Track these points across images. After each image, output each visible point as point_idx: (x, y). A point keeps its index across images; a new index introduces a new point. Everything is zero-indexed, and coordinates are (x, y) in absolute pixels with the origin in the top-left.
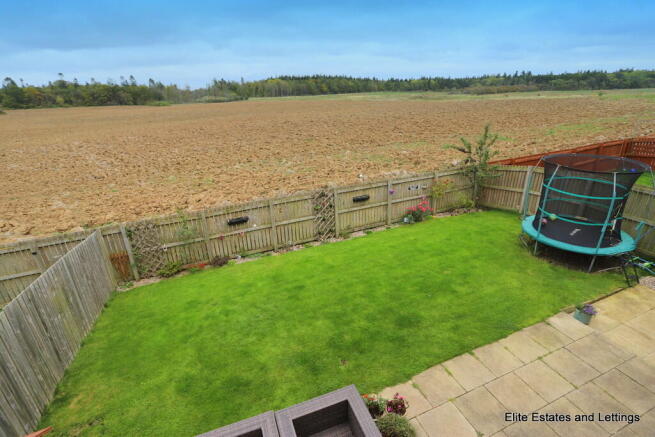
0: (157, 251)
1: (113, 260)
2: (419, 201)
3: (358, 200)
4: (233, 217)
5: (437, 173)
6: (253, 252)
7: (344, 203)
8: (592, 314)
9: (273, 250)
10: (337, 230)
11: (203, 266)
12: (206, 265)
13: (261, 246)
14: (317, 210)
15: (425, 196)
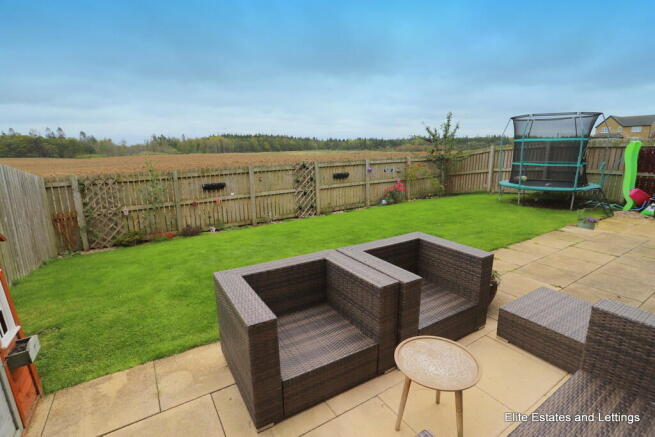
0: (115, 214)
1: (55, 220)
2: (393, 185)
3: (338, 177)
4: (209, 181)
5: (409, 158)
6: (229, 225)
7: (324, 178)
8: (595, 222)
9: (251, 224)
10: (318, 207)
11: (170, 237)
12: (174, 236)
13: (238, 219)
14: (298, 182)
15: (399, 180)
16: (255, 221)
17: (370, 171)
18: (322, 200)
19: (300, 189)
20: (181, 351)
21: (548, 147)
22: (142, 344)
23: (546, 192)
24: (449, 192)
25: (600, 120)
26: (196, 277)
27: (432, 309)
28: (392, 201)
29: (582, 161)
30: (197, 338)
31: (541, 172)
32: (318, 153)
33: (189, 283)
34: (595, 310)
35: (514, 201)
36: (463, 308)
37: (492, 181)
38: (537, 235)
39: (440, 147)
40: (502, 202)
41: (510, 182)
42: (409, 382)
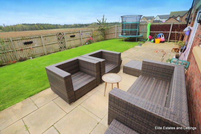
2: (89, 38)
3: (71, 37)
4: (26, 41)
5: (93, 29)
6: (37, 56)
7: (67, 37)
8: (141, 44)
9: (45, 55)
10: (67, 47)
11: (15, 62)
12: (16, 62)
13: (40, 53)
14: (59, 39)
15: (90, 36)
16: (46, 53)
17: (82, 34)
18: (68, 44)
19: (60, 41)
20: (38, 93)
21: (130, 25)
22: (22, 94)
23: (130, 37)
24: (105, 39)
25: (142, 17)
26: (33, 72)
27: (108, 68)
28: (89, 43)
29: (139, 28)
30: (41, 89)
31: (129, 32)
32: (62, 29)
33: (31, 75)
34: (143, 61)
35: (123, 40)
36: (115, 67)
37: (117, 35)
38: (129, 48)
39: (102, 26)
40: (120, 41)
41: (122, 35)
42: (106, 83)
